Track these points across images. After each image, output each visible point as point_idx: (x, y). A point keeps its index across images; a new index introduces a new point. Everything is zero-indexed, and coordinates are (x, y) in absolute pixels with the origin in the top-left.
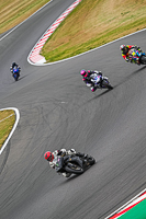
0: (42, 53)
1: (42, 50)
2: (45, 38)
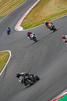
1: (21, 24)
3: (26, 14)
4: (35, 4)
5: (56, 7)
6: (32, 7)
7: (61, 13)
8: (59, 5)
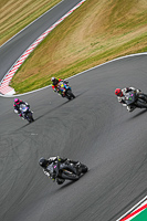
0: (12, 85)
1: (12, 81)
2: (14, 69)
3: (22, 59)
4: (41, 38)
5: (88, 44)
6: (36, 44)
7: (98, 58)
8: (93, 40)
